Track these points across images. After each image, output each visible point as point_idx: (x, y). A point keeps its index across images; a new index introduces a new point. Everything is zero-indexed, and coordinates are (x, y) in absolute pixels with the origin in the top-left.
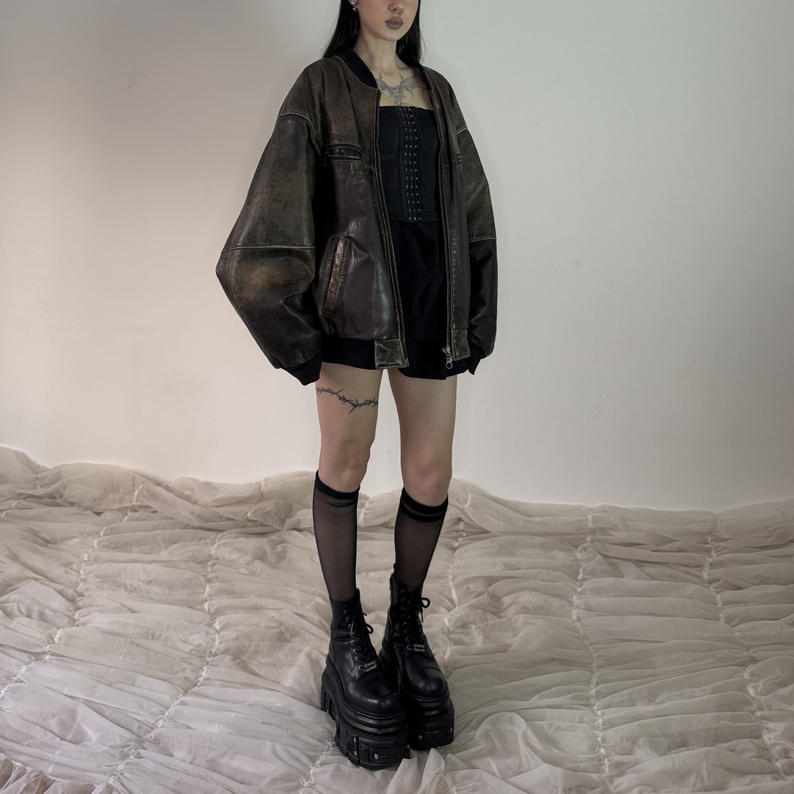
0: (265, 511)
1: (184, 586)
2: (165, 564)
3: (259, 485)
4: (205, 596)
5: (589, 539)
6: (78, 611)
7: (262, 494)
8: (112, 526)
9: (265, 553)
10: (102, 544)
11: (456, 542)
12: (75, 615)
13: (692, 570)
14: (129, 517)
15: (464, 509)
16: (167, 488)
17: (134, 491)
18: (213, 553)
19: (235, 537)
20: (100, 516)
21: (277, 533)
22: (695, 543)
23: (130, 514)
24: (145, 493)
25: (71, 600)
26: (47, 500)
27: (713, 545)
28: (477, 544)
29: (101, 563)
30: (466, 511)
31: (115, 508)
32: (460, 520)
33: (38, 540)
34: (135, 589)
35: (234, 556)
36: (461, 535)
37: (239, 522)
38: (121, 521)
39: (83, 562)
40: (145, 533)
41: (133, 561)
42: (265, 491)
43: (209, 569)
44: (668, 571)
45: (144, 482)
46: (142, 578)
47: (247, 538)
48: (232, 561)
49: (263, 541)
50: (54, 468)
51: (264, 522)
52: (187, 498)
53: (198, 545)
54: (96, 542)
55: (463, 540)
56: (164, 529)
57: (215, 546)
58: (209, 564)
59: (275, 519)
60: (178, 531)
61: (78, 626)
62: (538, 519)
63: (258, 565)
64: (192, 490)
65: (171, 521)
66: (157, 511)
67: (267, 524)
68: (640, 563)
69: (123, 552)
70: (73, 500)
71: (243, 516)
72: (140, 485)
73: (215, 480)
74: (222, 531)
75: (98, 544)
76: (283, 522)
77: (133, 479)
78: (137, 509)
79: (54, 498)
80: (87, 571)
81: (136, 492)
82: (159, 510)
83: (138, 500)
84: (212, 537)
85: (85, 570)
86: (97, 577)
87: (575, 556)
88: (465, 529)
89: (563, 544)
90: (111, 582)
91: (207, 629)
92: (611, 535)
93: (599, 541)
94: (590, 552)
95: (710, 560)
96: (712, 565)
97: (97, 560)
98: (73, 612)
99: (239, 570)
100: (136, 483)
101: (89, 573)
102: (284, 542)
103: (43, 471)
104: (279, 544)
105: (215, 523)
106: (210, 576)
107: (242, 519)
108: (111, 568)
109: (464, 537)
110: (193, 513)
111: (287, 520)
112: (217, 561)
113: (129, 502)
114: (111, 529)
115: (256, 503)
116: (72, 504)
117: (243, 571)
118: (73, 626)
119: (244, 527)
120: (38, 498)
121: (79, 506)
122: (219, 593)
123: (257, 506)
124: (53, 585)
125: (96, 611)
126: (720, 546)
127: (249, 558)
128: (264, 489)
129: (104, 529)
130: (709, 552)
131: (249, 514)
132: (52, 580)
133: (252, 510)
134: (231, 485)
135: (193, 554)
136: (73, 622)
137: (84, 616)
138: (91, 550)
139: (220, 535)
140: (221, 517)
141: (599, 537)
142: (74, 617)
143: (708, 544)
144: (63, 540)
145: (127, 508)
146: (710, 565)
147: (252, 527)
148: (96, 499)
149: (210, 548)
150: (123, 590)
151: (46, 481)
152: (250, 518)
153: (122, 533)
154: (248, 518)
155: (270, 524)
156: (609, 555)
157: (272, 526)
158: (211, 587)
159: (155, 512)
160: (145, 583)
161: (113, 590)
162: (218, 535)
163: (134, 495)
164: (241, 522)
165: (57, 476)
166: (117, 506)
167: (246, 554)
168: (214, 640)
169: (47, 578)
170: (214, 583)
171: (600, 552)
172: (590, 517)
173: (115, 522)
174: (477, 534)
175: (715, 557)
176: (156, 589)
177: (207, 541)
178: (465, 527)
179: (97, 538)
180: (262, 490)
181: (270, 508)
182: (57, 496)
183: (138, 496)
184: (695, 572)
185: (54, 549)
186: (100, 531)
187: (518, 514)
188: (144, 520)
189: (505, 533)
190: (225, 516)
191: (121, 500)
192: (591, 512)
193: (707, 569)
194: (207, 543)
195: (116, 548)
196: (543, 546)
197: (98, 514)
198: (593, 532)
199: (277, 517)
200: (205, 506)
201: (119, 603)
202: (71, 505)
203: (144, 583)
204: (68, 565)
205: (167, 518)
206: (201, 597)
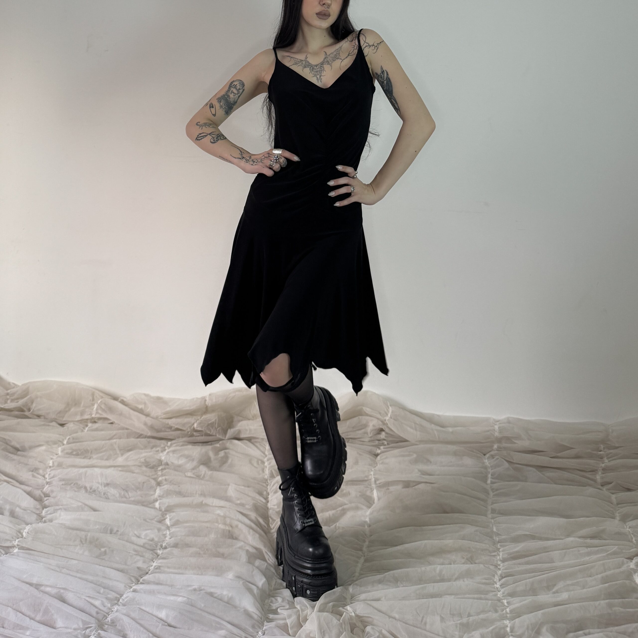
0: (210, 422)
1: (137, 488)
2: (120, 469)
3: (204, 399)
4: (156, 497)
5: (495, 446)
6: (45, 509)
7: (207, 407)
8: (74, 435)
9: (209, 459)
10: (66, 451)
11: (378, 449)
12: (42, 513)
13: (588, 475)
14: (89, 428)
15: (385, 420)
16: (123, 402)
17: (93, 405)
18: (163, 458)
19: (182, 445)
20: (63, 427)
21: (221, 442)
22: (589, 451)
23: (90, 425)
24: (103, 406)
25: (39, 500)
26: (17, 413)
27: (605, 452)
28: (396, 451)
29: (64, 468)
30: (388, 423)
31: (77, 420)
32: (382, 430)
33: (9, 447)
34: (94, 491)
35: (181, 461)
36: (383, 443)
37: (186, 432)
38: (82, 431)
39: (49, 468)
40: (103, 442)
41: (93, 466)
42: (210, 405)
43: (160, 473)
44: (566, 475)
45: (102, 397)
46: (100, 481)
47: (192, 445)
48: (179, 466)
49: (207, 449)
50: (23, 385)
51: (209, 432)
52: (141, 411)
53: (150, 452)
54: (60, 449)
55: (384, 448)
56: (120, 439)
57: (165, 453)
58: (159, 469)
59: (218, 429)
60: (132, 441)
61: (45, 522)
62: (450, 430)
63: (203, 469)
64: (145, 404)
65: (126, 431)
66: (114, 422)
67: (211, 434)
68: (541, 468)
69: (84, 458)
70: (39, 413)
71: (190, 427)
72: (99, 400)
73: (166, 395)
74: (171, 440)
75: (62, 451)
76: (225, 432)
77: (93, 394)
78: (96, 421)
79: (23, 411)
80: (52, 475)
81: (96, 406)
82: (116, 422)
83: (97, 413)
84: (162, 446)
85: (49, 474)
86: (61, 480)
87: (484, 463)
88: (386, 439)
89: (473, 452)
90: (72, 485)
91: (159, 525)
92: (515, 443)
93: (505, 448)
94: (498, 459)
95: (603, 465)
96: (605, 470)
97: (60, 465)
98: (41, 510)
99: (186, 474)
100: (95, 397)
101: (53, 477)
102: (226, 449)
103: (14, 388)
104: (222, 450)
105: (166, 433)
106: (160, 479)
107: (189, 430)
108: (73, 473)
109: (385, 445)
110: (145, 424)
111: (229, 430)
112: (167, 466)
113: (90, 414)
114: (73, 439)
115: (202, 415)
116: (39, 416)
117: (189, 474)
118: (41, 522)
119: (192, 436)
120: (8, 411)
121: (45, 418)
122: (168, 493)
123: (202, 418)
124: (23, 487)
125: (60, 509)
126: (611, 453)
127: (195, 463)
128: (209, 403)
129: (68, 438)
130: (602, 458)
131: (195, 425)
132: (21, 483)
133: (198, 422)
134: (179, 399)
135: (145, 460)
136: (40, 518)
137: (50, 514)
138: (55, 457)
139: (169, 443)
140: (170, 428)
141: (504, 445)
142: (41, 514)
143: (601, 451)
144: (31, 448)
145: (87, 419)
146: (603, 470)
147: (198, 436)
148: (60, 412)
149: (161, 454)
150: (84, 492)
151: (15, 396)
152: (196, 429)
153: (83, 442)
154: (194, 428)
155: (214, 434)
156: (514, 462)
157: (216, 436)
158: (160, 489)
159: (112, 423)
160: (103, 486)
161: (75, 491)
162: (167, 443)
163: (94, 408)
164: (188, 432)
165: (25, 393)
166: (78, 418)
167: (193, 460)
168: (165, 536)
169: (17, 481)
170: (164, 485)
171: (506, 459)
172: (496, 427)
173: (77, 432)
174: (397, 442)
175: (607, 463)
176: (112, 491)
177: (158, 449)
178: (385, 436)
179: (61, 446)
180: (207, 403)
181: (213, 420)
182: (25, 409)
183: (97, 409)
184: (590, 476)
185: (23, 456)
186: (63, 440)
187: (433, 425)
188: (102, 430)
189: (421, 442)
190: (174, 427)
191: (82, 413)
192: (498, 423)
193: (600, 473)
194: (158, 451)
195: (77, 455)
196: (455, 454)
197: (62, 425)
198: (499, 440)
199: (220, 428)
200: (156, 418)
201: (82, 503)
202: (38, 418)
203: (101, 485)
204: (36, 470)
205: (123, 428)
206: (152, 498)
